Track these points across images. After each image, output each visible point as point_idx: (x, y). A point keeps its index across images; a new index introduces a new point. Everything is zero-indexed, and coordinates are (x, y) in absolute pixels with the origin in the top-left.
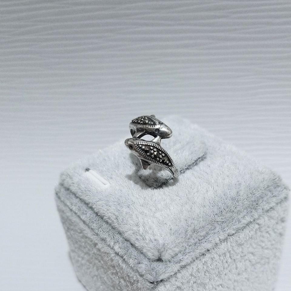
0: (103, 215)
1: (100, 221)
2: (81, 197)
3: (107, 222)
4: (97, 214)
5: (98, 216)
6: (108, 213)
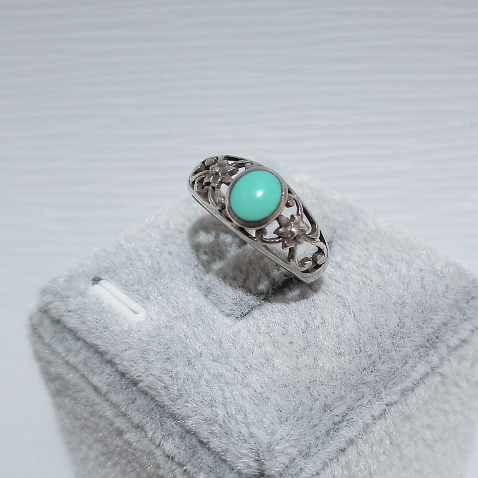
0: (137, 379)
1: (129, 390)
4: (123, 375)
5: (126, 378)
6: (147, 376)
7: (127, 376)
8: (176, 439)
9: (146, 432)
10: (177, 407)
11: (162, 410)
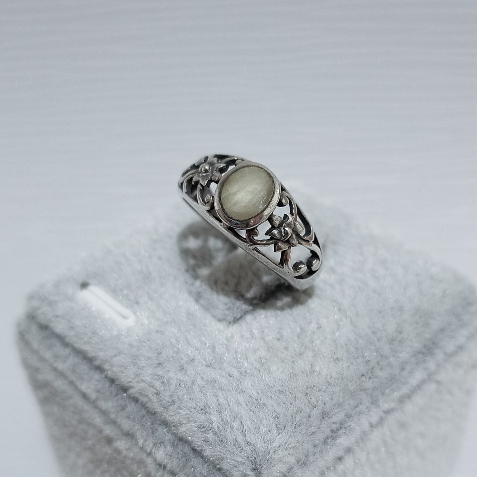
0: (127, 385)
1: (119, 396)
2: (77, 345)
3: (136, 400)
4: (112, 381)
5: (117, 385)
6: (138, 382)
7: (117, 382)
8: (168, 447)
9: (136, 440)
10: (170, 413)
11: (153, 417)
